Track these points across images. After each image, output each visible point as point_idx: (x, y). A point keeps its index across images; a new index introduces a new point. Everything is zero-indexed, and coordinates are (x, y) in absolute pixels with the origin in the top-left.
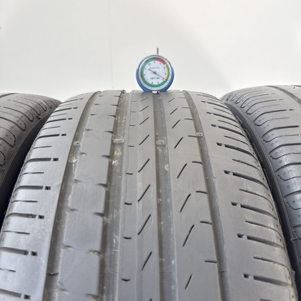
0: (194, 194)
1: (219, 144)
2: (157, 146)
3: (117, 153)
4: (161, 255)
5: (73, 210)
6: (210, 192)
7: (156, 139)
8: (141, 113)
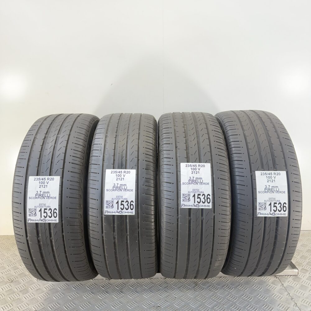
0: (204, 134)
1: (211, 125)
2: (195, 125)
3: (185, 126)
4: (198, 144)
5: (179, 142)
6: (208, 134)
7: (195, 124)
8: (189, 118)
